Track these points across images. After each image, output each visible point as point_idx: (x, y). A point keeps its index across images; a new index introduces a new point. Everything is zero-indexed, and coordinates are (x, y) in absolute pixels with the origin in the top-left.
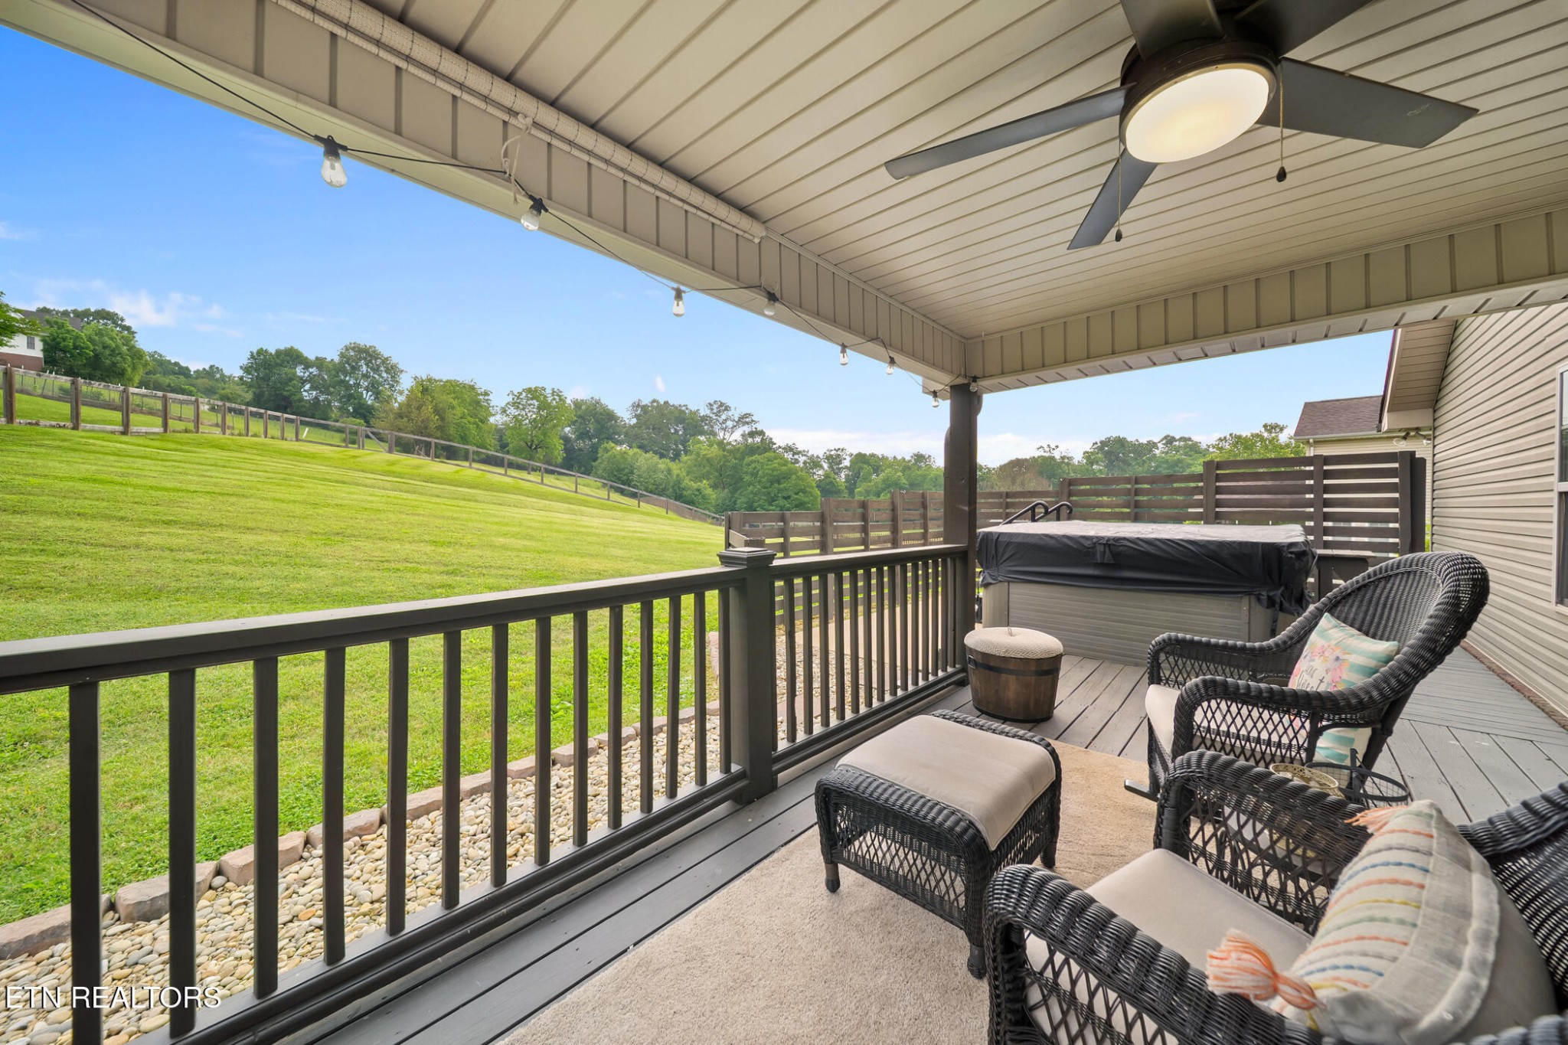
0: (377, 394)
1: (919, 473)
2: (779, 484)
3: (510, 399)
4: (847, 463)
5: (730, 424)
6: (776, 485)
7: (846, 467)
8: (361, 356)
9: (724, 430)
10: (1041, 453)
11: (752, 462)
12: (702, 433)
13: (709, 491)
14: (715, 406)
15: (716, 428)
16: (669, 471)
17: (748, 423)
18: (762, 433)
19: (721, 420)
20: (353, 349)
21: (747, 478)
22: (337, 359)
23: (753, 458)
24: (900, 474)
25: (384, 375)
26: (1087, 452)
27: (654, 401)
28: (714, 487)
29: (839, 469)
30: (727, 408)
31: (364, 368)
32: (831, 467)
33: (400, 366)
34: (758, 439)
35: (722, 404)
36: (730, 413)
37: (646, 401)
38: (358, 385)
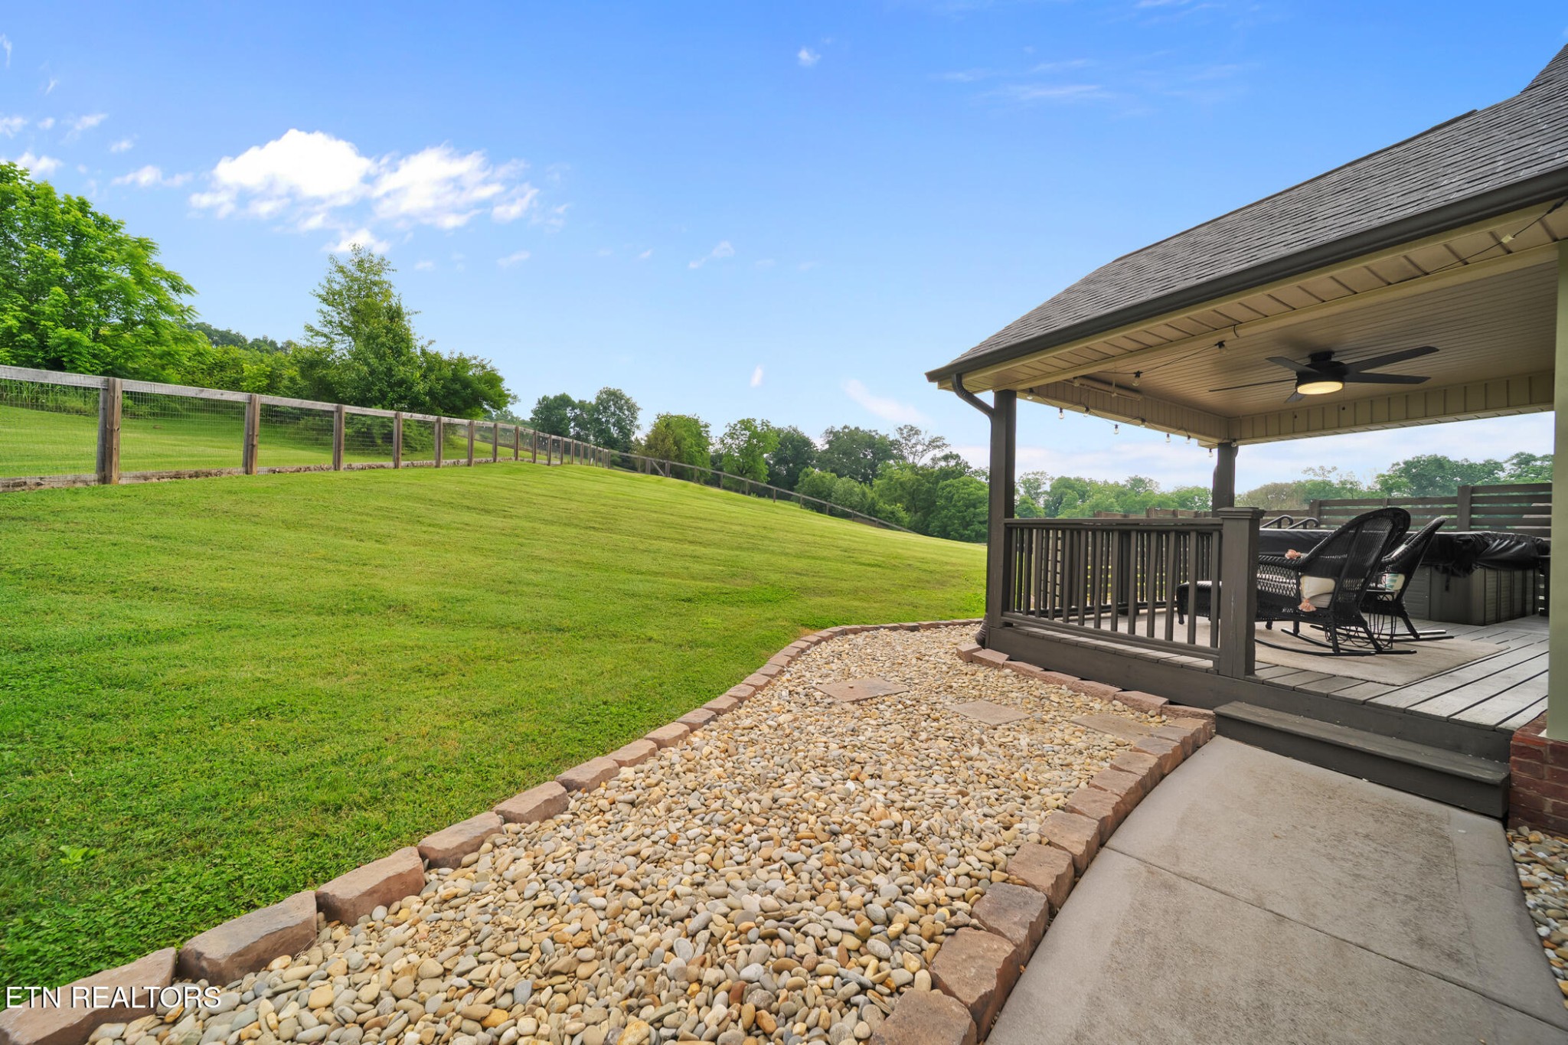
0: (621, 429)
1: (1138, 499)
2: (975, 508)
3: (727, 430)
4: (1047, 487)
5: (920, 448)
6: (972, 509)
7: (1046, 492)
8: (613, 399)
9: (914, 454)
10: (1310, 477)
11: (947, 486)
12: (892, 457)
13: (903, 514)
14: (905, 431)
15: (906, 453)
16: (864, 494)
17: (938, 447)
18: (957, 457)
19: (910, 444)
20: (605, 392)
21: (941, 502)
22: (594, 402)
23: (948, 482)
24: (1113, 500)
25: (626, 412)
26: (1383, 476)
27: (845, 427)
28: (907, 510)
29: (1037, 494)
30: (917, 433)
31: (612, 409)
32: (1028, 492)
33: (638, 405)
34: (952, 463)
35: (912, 429)
36: (920, 437)
37: (838, 428)
38: (607, 422)
